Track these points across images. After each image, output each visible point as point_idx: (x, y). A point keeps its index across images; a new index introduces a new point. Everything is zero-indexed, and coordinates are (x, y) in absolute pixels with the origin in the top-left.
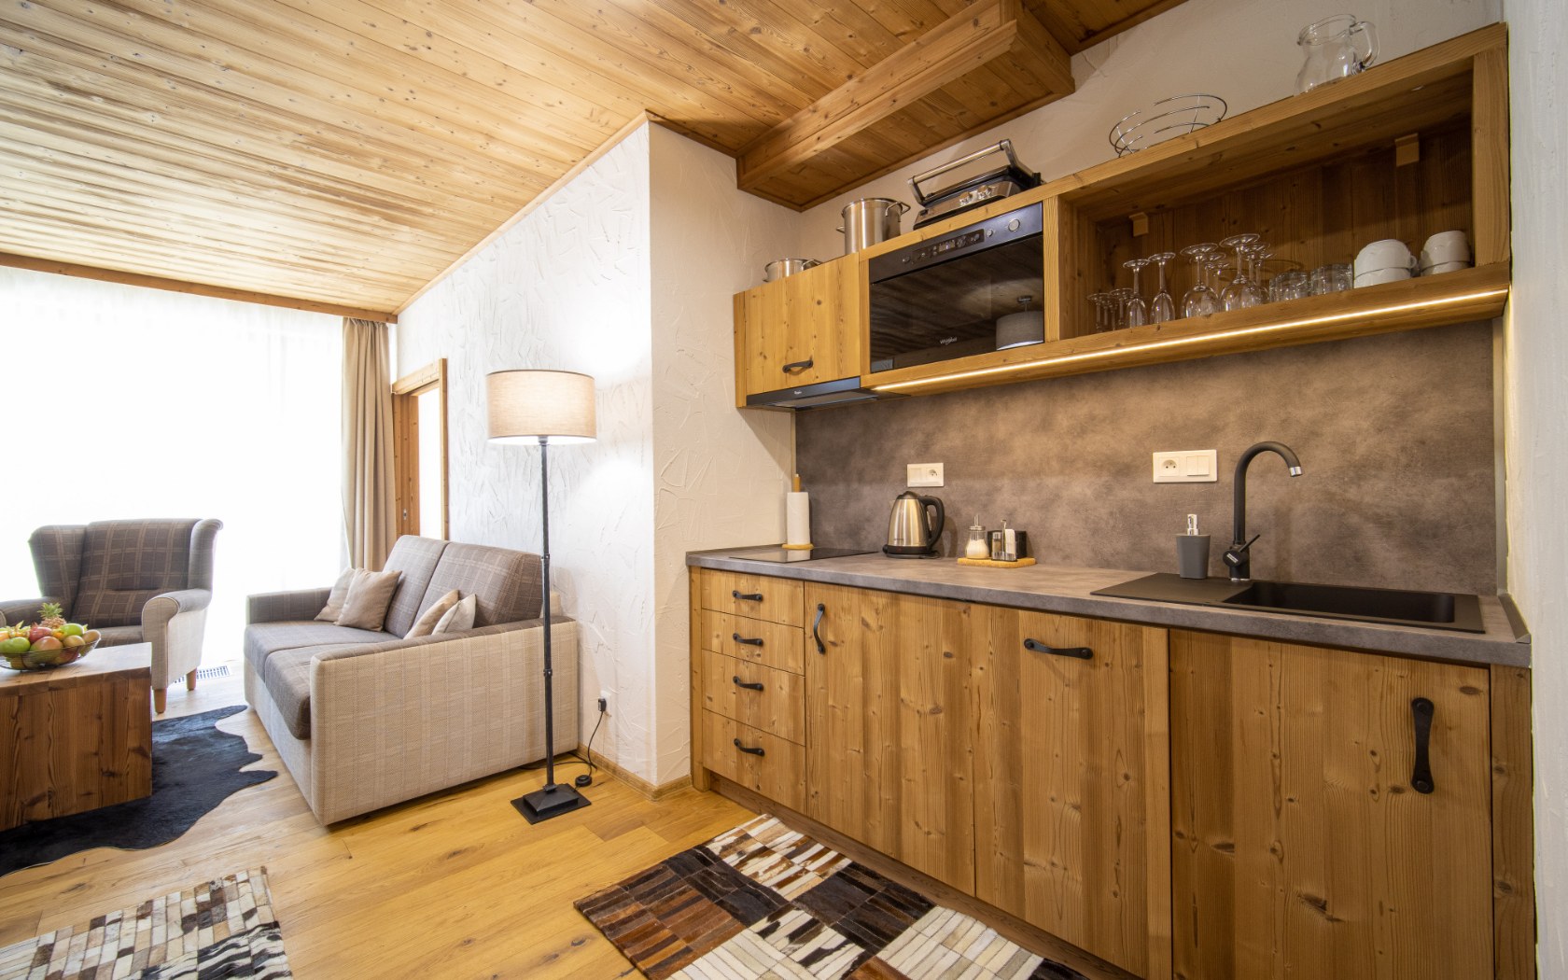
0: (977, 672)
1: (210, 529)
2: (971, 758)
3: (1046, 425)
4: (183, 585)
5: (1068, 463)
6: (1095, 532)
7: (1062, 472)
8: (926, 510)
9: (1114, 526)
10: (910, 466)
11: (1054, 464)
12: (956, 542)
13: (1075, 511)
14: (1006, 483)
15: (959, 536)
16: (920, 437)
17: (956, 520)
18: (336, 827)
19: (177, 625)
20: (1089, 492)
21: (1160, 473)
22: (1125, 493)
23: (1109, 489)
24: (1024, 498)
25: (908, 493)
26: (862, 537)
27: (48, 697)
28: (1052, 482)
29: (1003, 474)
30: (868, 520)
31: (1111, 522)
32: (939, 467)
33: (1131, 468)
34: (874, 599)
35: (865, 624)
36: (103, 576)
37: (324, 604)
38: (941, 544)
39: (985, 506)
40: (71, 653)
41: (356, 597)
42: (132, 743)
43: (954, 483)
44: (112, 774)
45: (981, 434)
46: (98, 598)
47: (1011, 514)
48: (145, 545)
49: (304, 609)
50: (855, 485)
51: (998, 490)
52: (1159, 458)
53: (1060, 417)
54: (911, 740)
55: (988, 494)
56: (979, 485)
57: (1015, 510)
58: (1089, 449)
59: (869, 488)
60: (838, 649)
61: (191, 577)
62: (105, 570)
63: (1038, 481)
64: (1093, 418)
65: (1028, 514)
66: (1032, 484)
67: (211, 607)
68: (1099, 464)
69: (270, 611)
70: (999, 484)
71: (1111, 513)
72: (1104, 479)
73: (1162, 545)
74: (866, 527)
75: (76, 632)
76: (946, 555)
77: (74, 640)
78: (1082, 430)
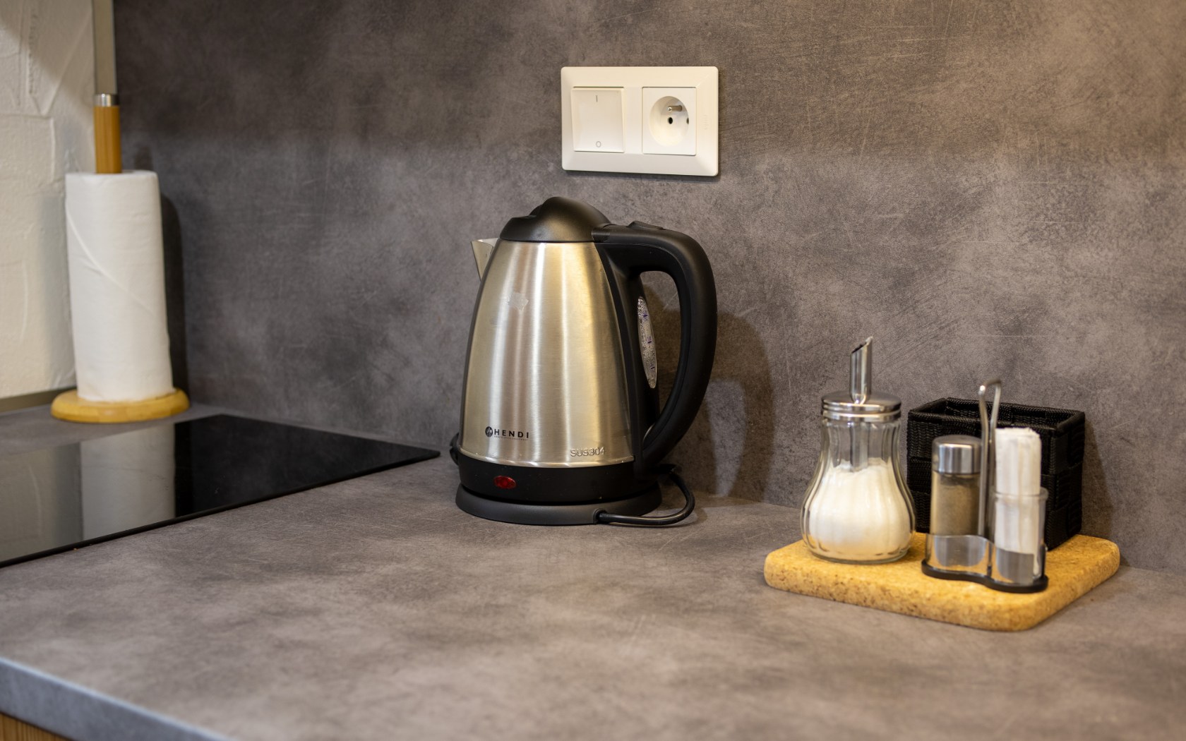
8: (635, 290)
10: (572, 76)
12: (768, 430)
15: (782, 408)
17: (768, 335)
24: (1085, 256)
25: (553, 208)
26: (380, 379)
29: (988, 135)
30: (401, 306)
38: (705, 438)
39: (902, 281)
50: (346, 151)
55: (924, 225)
56: (873, 180)
57: (1039, 306)
59: (400, 165)
63: (1155, 179)
65: (1099, 332)
70: (968, 182)
74: (393, 335)
76: (724, 487)
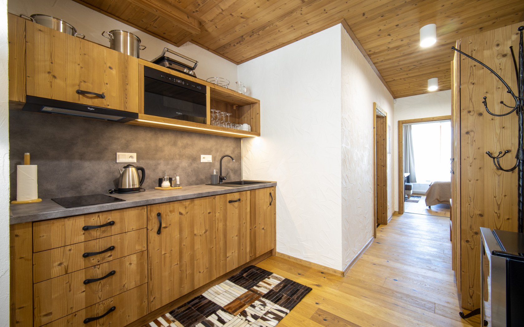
0: (217, 214)
2: (215, 240)
3: (175, 144)
5: (181, 156)
6: (188, 176)
7: (179, 159)
9: (192, 174)
10: (118, 154)
11: (177, 156)
13: (183, 170)
14: (162, 162)
16: (123, 141)
20: (186, 165)
21: (202, 160)
22: (195, 165)
23: (191, 164)
24: (168, 167)
25: (129, 165)
28: (177, 162)
29: (161, 159)
31: (192, 173)
32: (135, 155)
33: (195, 159)
34: (185, 203)
35: (181, 214)
39: (154, 170)
43: (141, 161)
45: (152, 144)
47: (164, 172)
50: (77, 162)
51: (159, 164)
52: (202, 156)
53: (179, 142)
54: (198, 246)
55: (156, 165)
56: (151, 162)
57: (165, 171)
58: (186, 153)
60: (167, 229)
63: (173, 161)
64: (187, 144)
65: (169, 172)
66: (171, 162)
68: (189, 157)
70: (159, 162)
71: (192, 170)
72: (190, 161)
73: (202, 178)
78: (185, 147)
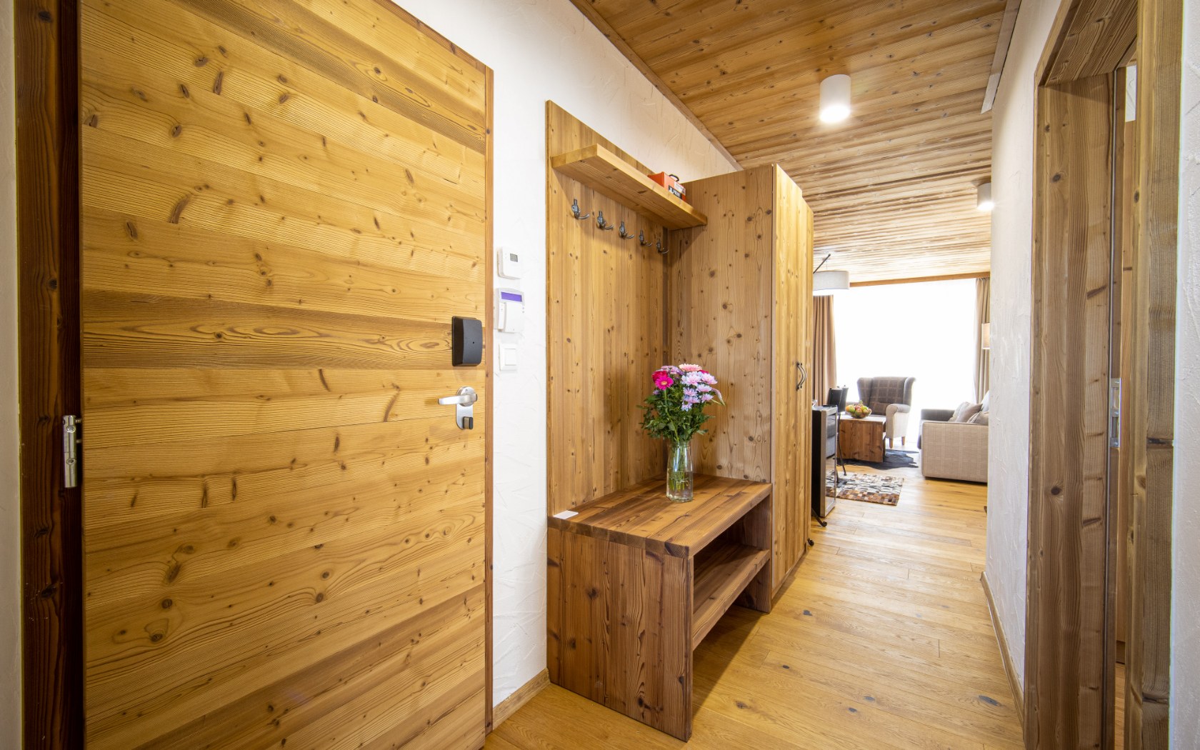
1: (911, 381)
4: (901, 402)
18: (928, 478)
19: (897, 415)
27: (859, 425)
36: (877, 397)
37: (952, 416)
40: (865, 414)
41: (962, 413)
42: (878, 444)
44: (872, 452)
46: (875, 403)
48: (890, 386)
49: (944, 416)
61: (904, 399)
62: (877, 395)
67: (910, 412)
69: (931, 416)
75: (866, 409)
77: (865, 411)
